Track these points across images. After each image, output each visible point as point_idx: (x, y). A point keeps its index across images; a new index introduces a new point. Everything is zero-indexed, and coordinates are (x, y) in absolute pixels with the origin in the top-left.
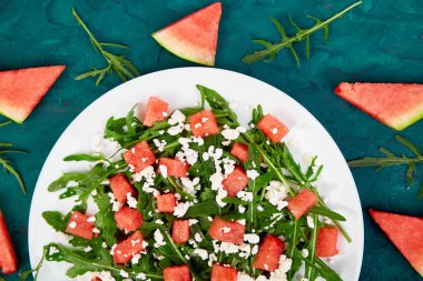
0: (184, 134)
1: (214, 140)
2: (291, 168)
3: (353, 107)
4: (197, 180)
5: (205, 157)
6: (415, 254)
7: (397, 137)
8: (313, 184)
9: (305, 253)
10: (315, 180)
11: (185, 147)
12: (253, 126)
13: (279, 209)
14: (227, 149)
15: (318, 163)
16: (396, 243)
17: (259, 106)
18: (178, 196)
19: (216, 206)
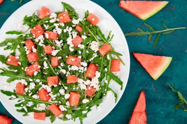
0: (56, 22)
1: (69, 24)
2: (100, 35)
3: (127, 11)
4: (61, 41)
5: (65, 31)
6: (151, 70)
7: (145, 23)
8: (109, 42)
9: (106, 69)
10: (110, 40)
11: (57, 27)
12: (85, 19)
13: (95, 52)
14: (74, 28)
15: (112, 34)
16: (144, 66)
17: (88, 11)
18: (53, 47)
19: (70, 51)
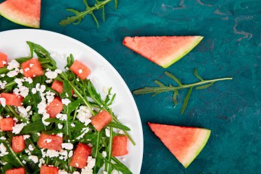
0: (20, 76)
1: (40, 79)
2: (93, 96)
3: (136, 53)
4: (29, 108)
5: (34, 91)
6: (179, 151)
7: (166, 73)
8: (109, 107)
9: (104, 154)
10: (110, 104)
11: (20, 85)
12: (67, 68)
13: (86, 125)
14: (49, 85)
15: (112, 92)
16: (166, 144)
17: (71, 55)
18: (15, 119)
19: (43, 125)
